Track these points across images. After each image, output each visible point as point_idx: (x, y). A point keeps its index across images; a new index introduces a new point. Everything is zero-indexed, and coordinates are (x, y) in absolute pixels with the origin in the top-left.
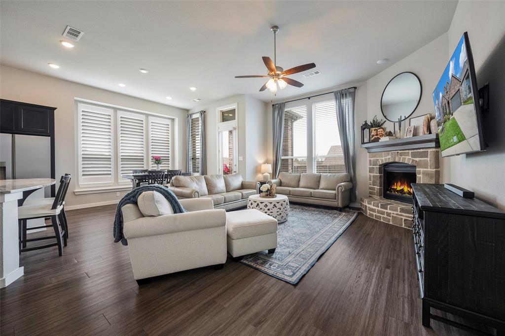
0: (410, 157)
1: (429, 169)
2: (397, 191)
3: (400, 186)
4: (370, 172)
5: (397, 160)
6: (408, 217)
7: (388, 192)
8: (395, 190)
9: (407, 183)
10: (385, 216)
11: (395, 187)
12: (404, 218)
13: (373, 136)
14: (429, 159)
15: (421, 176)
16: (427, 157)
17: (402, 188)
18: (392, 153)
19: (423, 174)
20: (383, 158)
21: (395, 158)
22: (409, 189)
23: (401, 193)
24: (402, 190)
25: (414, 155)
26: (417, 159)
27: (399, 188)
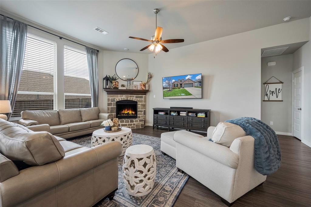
0: (135, 98)
1: (143, 103)
2: (125, 114)
3: (127, 111)
4: (108, 105)
5: (129, 99)
6: (142, 123)
7: (119, 115)
8: (124, 114)
9: (131, 109)
10: (133, 126)
11: (124, 112)
12: (140, 124)
13: (114, 85)
14: (143, 99)
15: (140, 106)
16: (142, 98)
17: (128, 112)
18: (126, 96)
19: (141, 105)
20: (120, 98)
21: (128, 98)
22: (132, 112)
23: (127, 114)
24: (128, 113)
25: (136, 97)
26: (138, 99)
27: (126, 112)
